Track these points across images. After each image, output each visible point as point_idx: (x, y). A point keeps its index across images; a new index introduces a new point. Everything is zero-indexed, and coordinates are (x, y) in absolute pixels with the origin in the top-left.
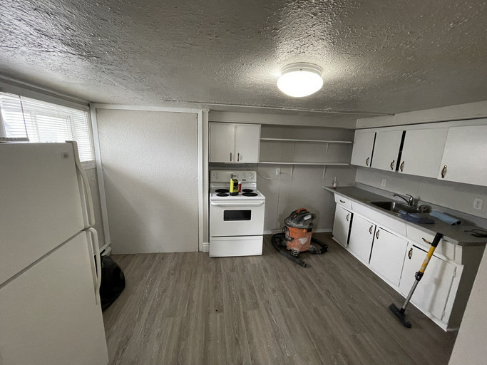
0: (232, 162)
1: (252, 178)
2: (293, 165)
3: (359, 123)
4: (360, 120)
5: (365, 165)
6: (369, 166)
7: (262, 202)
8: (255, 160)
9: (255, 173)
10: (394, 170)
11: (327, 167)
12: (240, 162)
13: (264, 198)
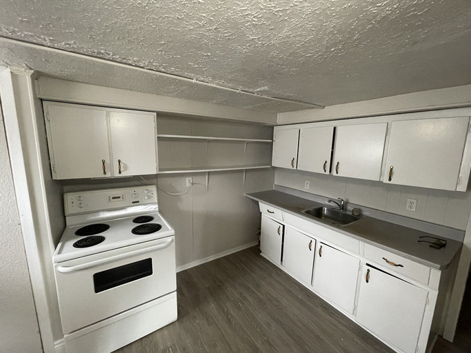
0: (108, 175)
1: (149, 197)
2: (209, 172)
3: (281, 118)
4: (281, 114)
5: (291, 167)
6: (295, 168)
7: (169, 239)
8: (152, 169)
9: (153, 189)
10: (328, 172)
11: (246, 171)
12: (124, 174)
13: (173, 232)
